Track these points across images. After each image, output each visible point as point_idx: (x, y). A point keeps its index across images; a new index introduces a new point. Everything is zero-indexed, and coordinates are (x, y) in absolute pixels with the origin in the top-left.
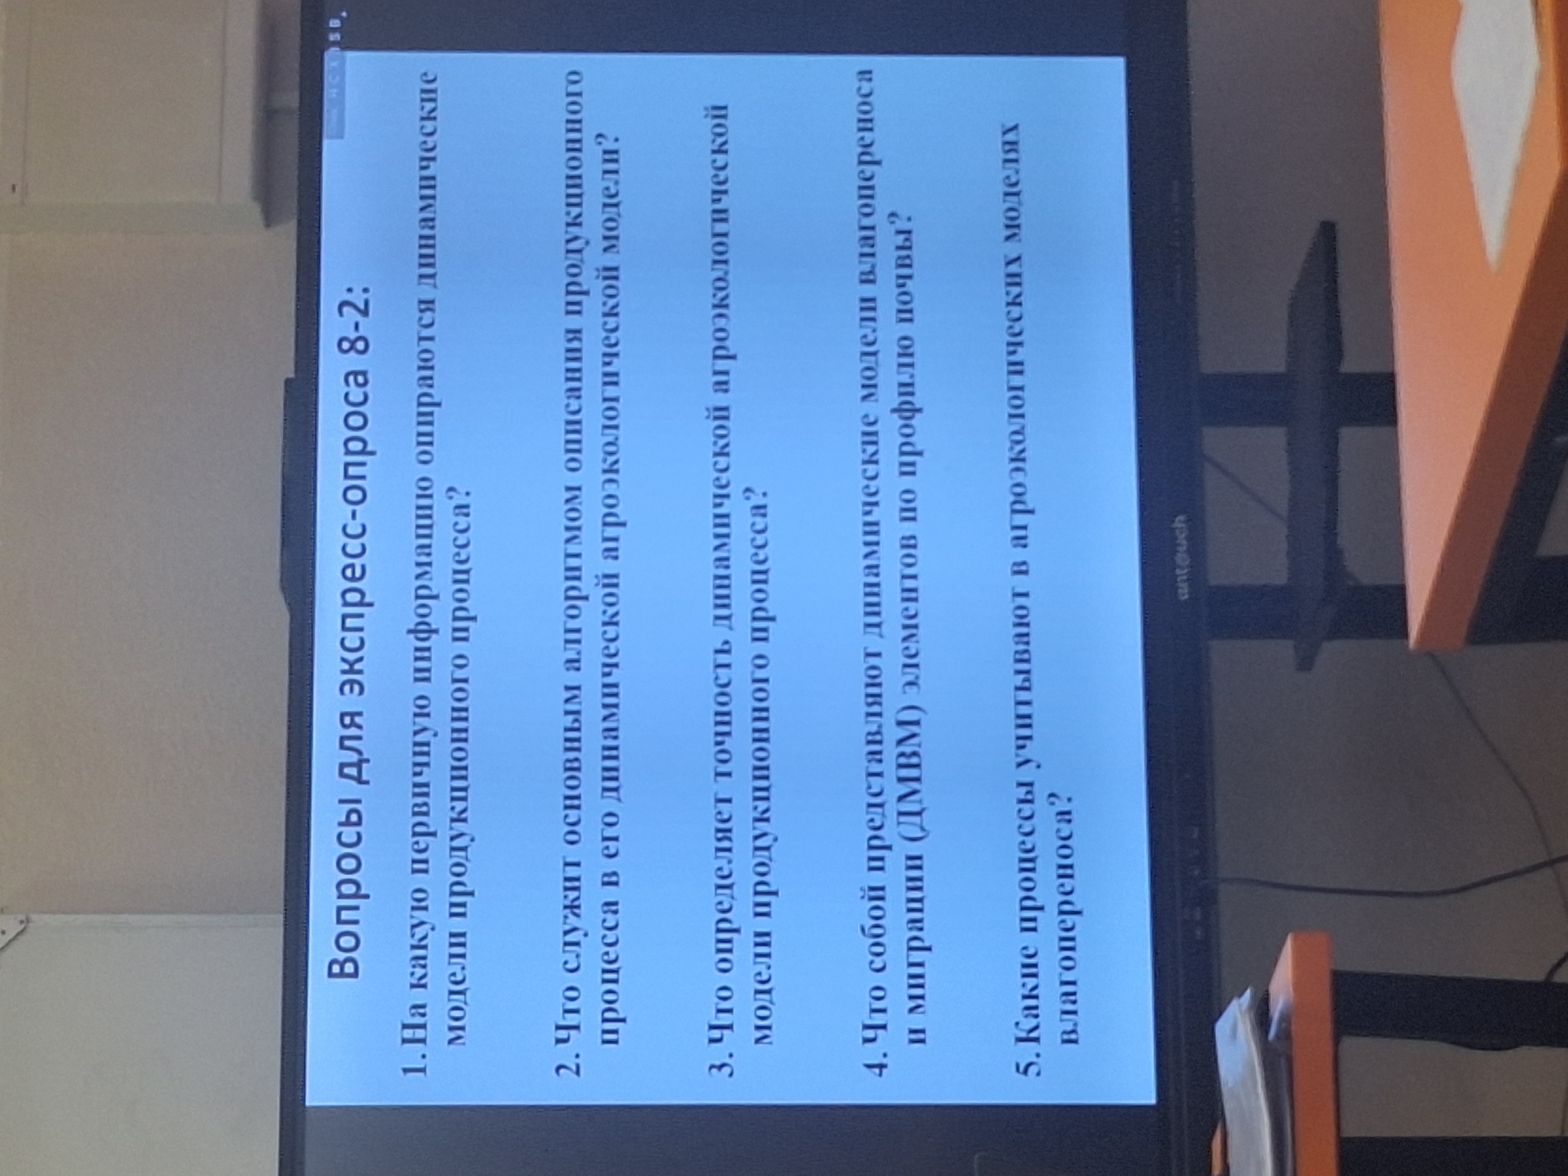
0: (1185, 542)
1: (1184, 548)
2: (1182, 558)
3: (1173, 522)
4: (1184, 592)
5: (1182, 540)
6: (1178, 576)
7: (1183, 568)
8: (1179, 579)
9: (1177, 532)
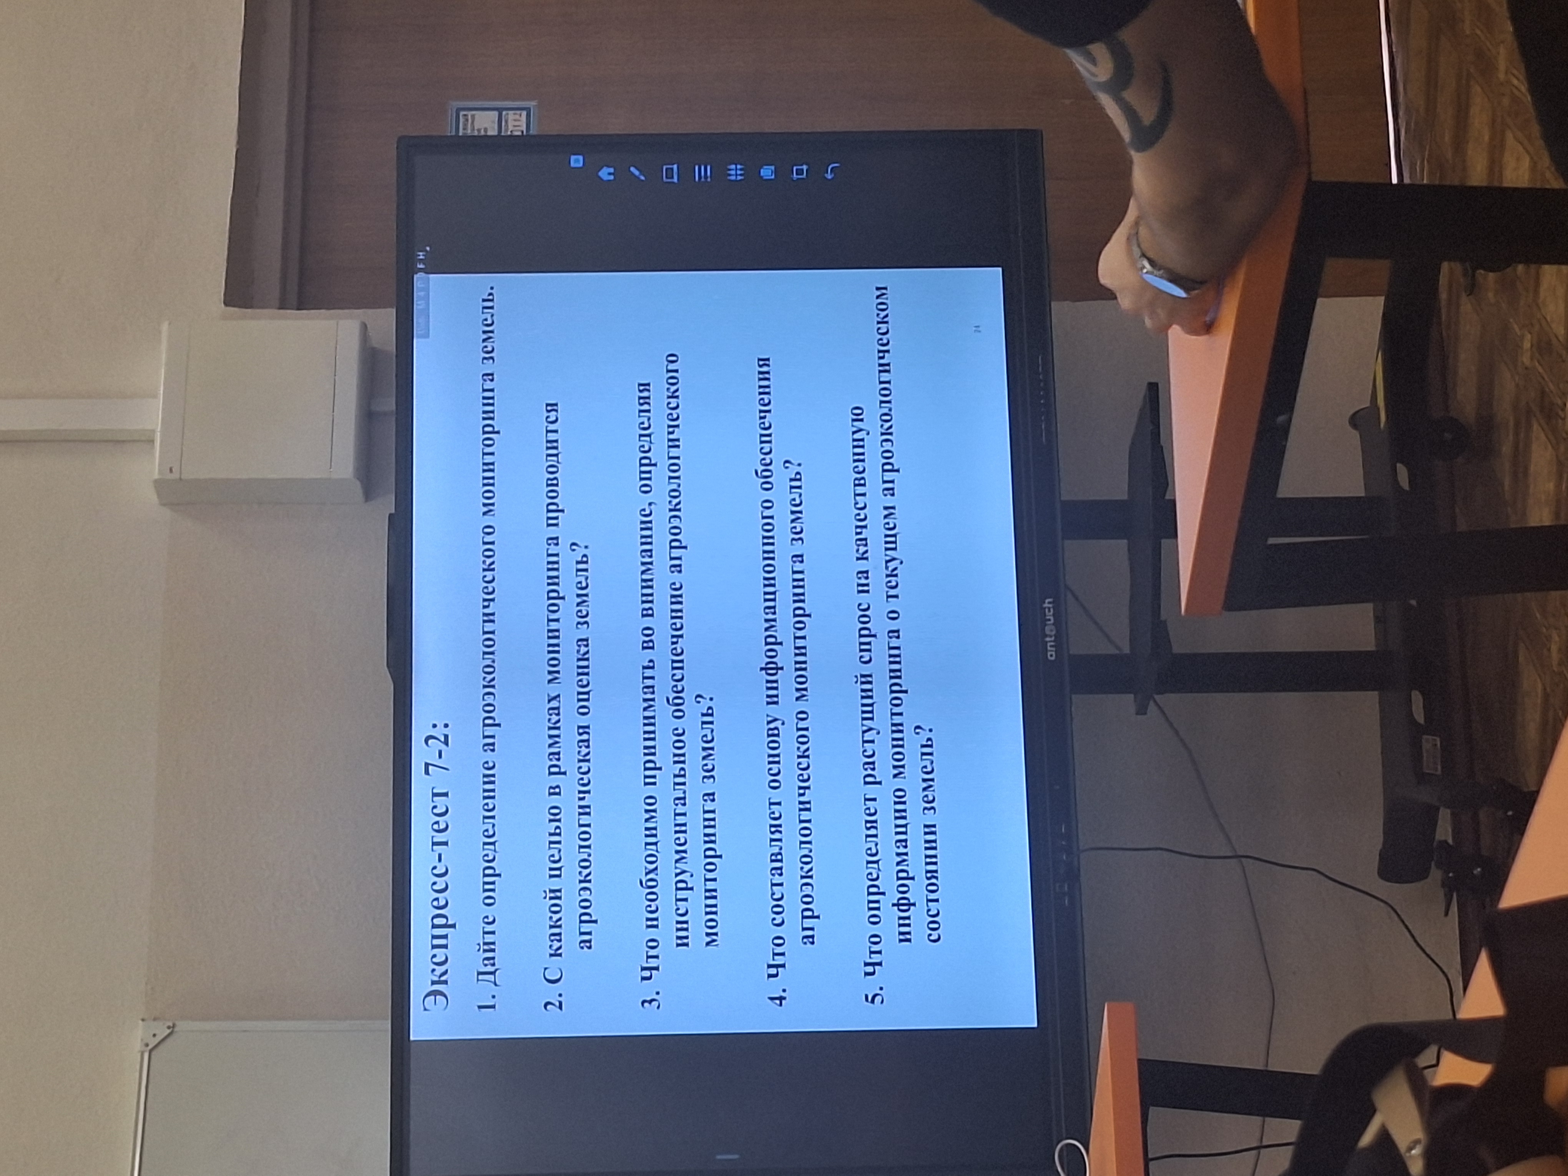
0: (1052, 618)
1: (1052, 621)
2: (1050, 630)
3: (1044, 603)
4: (1051, 655)
5: (1050, 615)
6: (1047, 642)
7: (1051, 636)
8: (1049, 644)
9: (1047, 610)
